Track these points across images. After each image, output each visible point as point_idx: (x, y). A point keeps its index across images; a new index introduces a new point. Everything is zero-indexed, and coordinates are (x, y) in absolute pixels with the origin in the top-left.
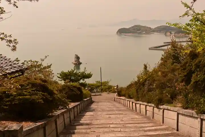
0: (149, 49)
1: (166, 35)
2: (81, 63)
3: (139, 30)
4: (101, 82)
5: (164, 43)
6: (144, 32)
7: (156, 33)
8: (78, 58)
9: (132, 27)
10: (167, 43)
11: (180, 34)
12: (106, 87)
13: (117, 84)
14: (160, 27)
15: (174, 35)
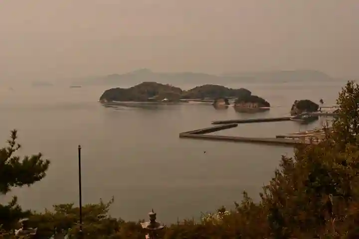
1: (215, 106)
3: (154, 94)
5: (215, 123)
6: (165, 99)
10: (221, 123)
11: (248, 104)
12: (95, 225)
13: (153, 211)
14: (201, 87)
15: (235, 107)
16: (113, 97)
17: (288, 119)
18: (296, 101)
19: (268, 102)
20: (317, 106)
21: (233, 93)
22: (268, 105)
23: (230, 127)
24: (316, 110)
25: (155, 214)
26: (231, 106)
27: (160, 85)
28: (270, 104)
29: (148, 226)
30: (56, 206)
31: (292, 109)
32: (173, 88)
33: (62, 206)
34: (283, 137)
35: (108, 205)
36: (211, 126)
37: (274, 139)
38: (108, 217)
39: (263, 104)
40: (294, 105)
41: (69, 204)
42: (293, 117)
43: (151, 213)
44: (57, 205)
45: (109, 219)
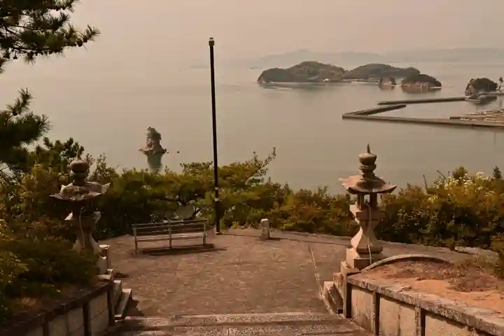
0: (344, 117)
1: (381, 86)
2: (164, 151)
3: (314, 74)
4: (212, 167)
5: (381, 104)
6: (327, 80)
7: (355, 82)
8: (155, 136)
9: (297, 66)
10: (388, 103)
11: (417, 84)
12: (245, 193)
13: (369, 152)
14: (365, 66)
15: (403, 87)
16: (271, 77)
17: (463, 99)
18: (472, 80)
19: (439, 81)
20: (495, 85)
21: (400, 72)
22: (439, 84)
23: (398, 108)
24: (495, 90)
25: (375, 158)
26: (398, 87)
27: (321, 65)
28: (442, 83)
29: (359, 185)
30: (185, 166)
31: (468, 88)
32: (335, 68)
33: (194, 166)
34: (459, 118)
35: (267, 162)
36: (377, 107)
37: (448, 120)
38: (266, 181)
39: (434, 83)
40: (469, 85)
41: (206, 162)
42: (468, 97)
43: (366, 155)
44: (187, 164)
45: (267, 185)
